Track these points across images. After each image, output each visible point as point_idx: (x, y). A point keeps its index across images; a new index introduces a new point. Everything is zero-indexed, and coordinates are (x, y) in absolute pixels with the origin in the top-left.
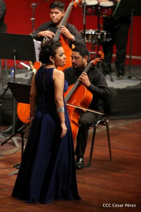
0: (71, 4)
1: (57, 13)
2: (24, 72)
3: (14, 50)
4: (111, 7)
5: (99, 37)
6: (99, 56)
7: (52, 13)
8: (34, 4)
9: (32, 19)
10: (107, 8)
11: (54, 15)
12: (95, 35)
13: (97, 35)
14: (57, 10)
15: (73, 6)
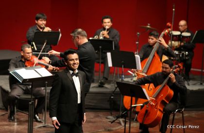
0: (163, 33)
1: (152, 39)
2: (130, 77)
3: (123, 62)
4: (189, 37)
5: (181, 56)
6: (179, 67)
7: (150, 38)
8: (138, 33)
9: (137, 43)
10: (187, 37)
11: (150, 40)
12: (177, 54)
13: (179, 55)
14: (152, 37)
15: (164, 34)
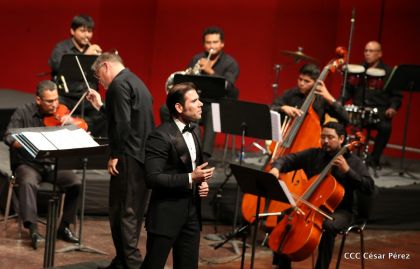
0: (327, 67)
1: (307, 81)
2: (257, 156)
3: (244, 124)
5: (363, 116)
6: (357, 139)
8: (278, 66)
9: (274, 85)
10: (377, 78)
12: (357, 113)
13: (361, 114)
14: (307, 78)
15: (329, 70)
